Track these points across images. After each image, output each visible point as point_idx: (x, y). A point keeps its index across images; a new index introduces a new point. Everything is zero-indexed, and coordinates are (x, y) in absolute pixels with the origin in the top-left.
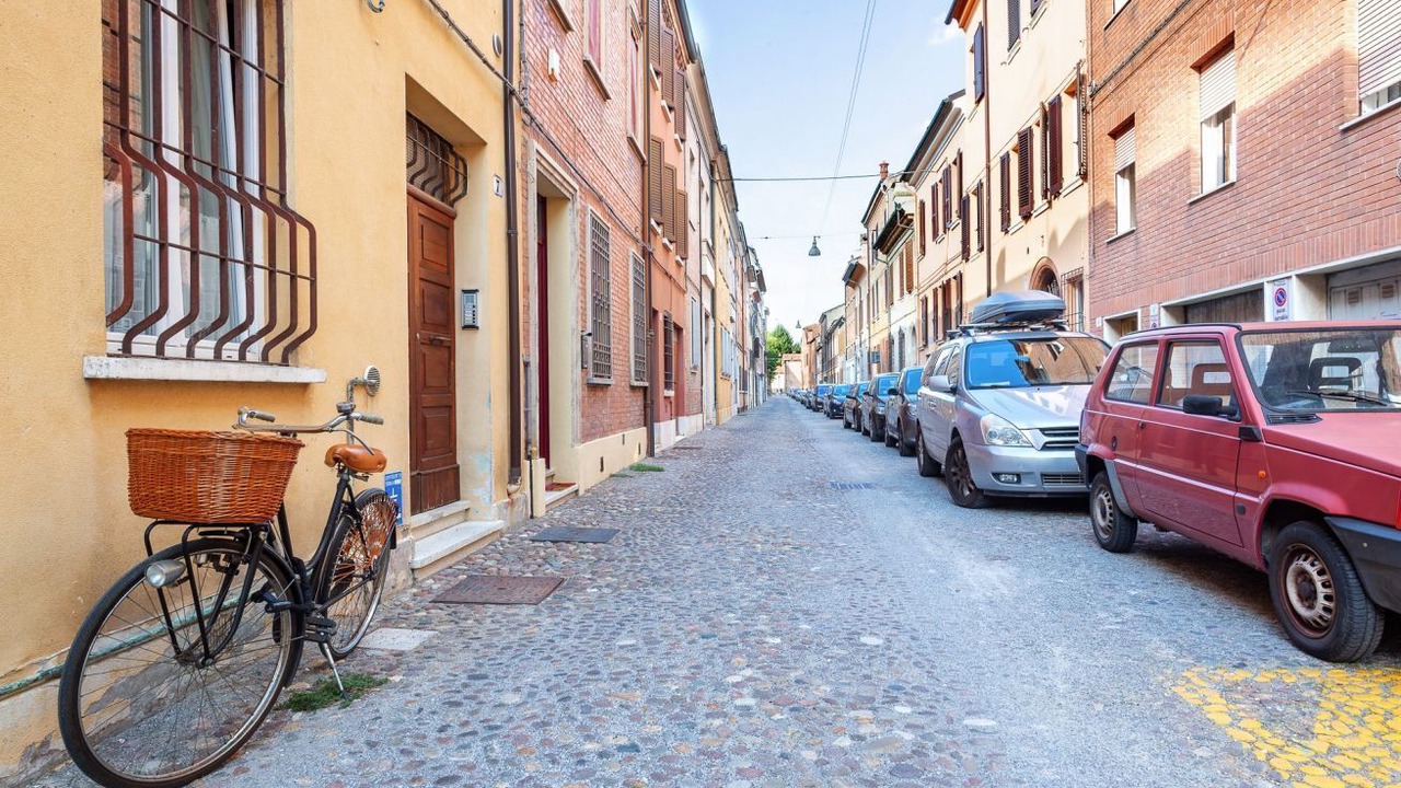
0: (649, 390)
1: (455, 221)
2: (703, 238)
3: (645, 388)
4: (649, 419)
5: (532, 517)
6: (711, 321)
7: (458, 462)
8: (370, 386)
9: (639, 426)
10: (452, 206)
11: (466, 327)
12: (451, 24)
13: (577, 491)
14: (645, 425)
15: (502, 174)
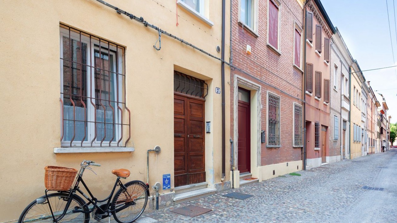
0: (303, 148)
1: (205, 103)
2: (342, 94)
3: (302, 148)
4: (304, 157)
5: (233, 188)
6: (348, 123)
7: (206, 171)
8: (157, 151)
9: (299, 160)
10: (204, 98)
11: (207, 132)
12: (194, 47)
13: (258, 181)
14: (302, 160)
15: (220, 87)
